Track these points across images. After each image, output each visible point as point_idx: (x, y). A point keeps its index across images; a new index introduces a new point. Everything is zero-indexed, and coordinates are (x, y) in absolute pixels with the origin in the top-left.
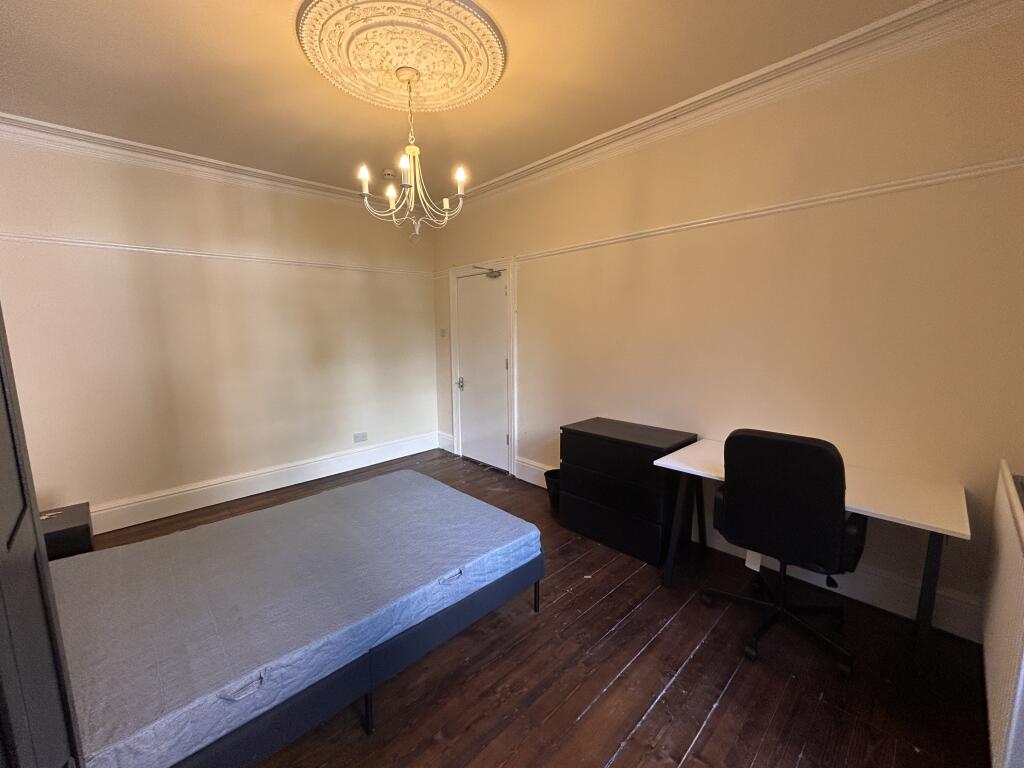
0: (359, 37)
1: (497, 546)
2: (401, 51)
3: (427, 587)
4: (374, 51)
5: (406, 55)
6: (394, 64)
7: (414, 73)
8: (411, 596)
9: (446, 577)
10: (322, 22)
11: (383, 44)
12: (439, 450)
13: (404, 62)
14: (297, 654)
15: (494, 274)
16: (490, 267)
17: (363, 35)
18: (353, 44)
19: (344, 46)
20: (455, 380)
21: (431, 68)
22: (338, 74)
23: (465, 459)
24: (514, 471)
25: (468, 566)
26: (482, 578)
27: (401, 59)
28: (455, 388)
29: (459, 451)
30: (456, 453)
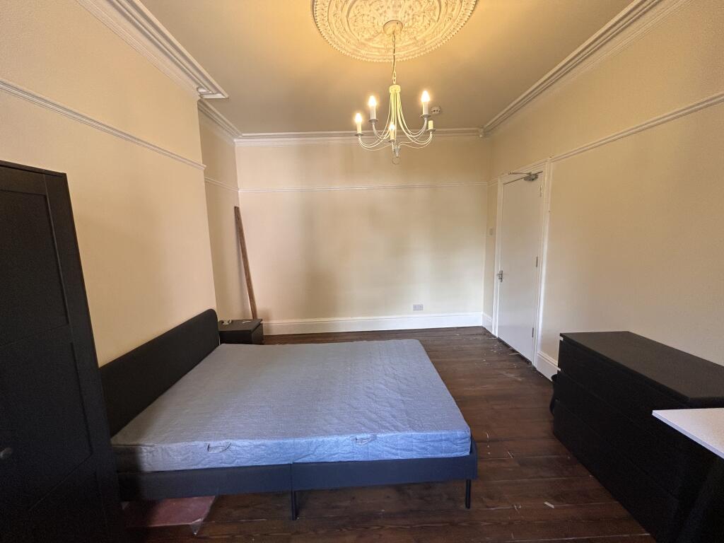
0: (350, 17)
1: (415, 430)
2: (381, 11)
3: (341, 438)
4: (365, 22)
5: (385, 12)
6: (380, 24)
7: (395, 24)
8: (326, 439)
9: (358, 437)
10: (326, 19)
11: (367, 13)
12: (482, 327)
13: (386, 18)
14: (246, 443)
15: (532, 178)
16: (529, 172)
17: (351, 15)
18: (351, 25)
19: (347, 29)
20: (497, 272)
21: (410, 12)
22: (357, 51)
23: (500, 340)
24: (535, 364)
25: (379, 436)
26: (394, 451)
27: (383, 17)
28: (496, 279)
29: (495, 333)
30: (493, 333)
